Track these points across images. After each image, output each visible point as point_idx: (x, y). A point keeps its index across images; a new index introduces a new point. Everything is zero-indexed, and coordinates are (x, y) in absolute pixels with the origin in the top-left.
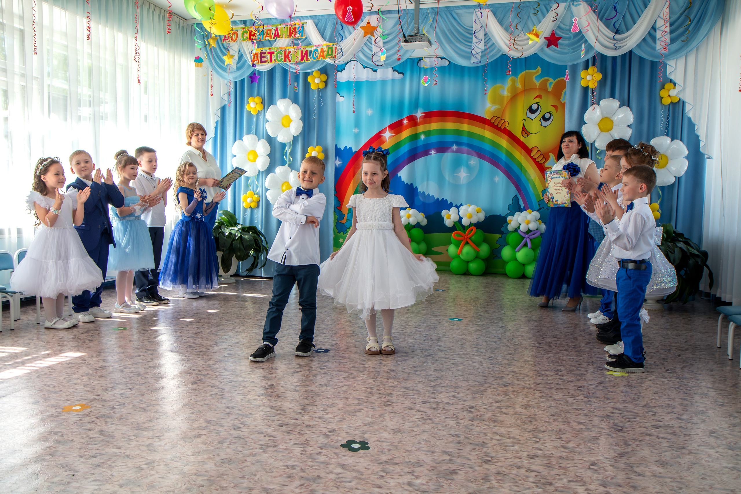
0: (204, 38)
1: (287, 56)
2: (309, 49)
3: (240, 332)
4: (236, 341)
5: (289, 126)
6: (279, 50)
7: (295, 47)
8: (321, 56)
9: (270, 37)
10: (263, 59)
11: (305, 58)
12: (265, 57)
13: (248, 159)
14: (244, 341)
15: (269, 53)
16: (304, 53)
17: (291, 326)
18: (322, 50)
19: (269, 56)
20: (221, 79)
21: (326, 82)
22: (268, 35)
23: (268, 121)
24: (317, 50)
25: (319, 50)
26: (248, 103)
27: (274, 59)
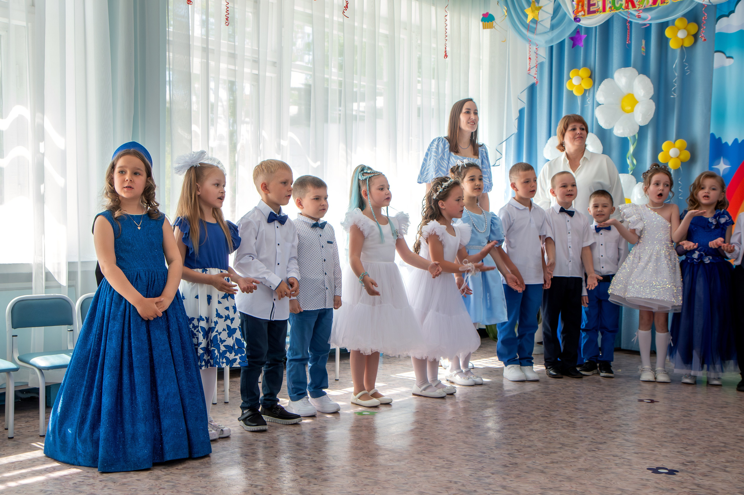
3: (536, 430)
4: (528, 444)
5: (633, 111)
10: (592, 9)
12: (594, 5)
14: (540, 445)
19: (601, 3)
20: (527, 45)
21: (696, 36)
23: (598, 105)
26: (569, 78)
27: (609, 6)
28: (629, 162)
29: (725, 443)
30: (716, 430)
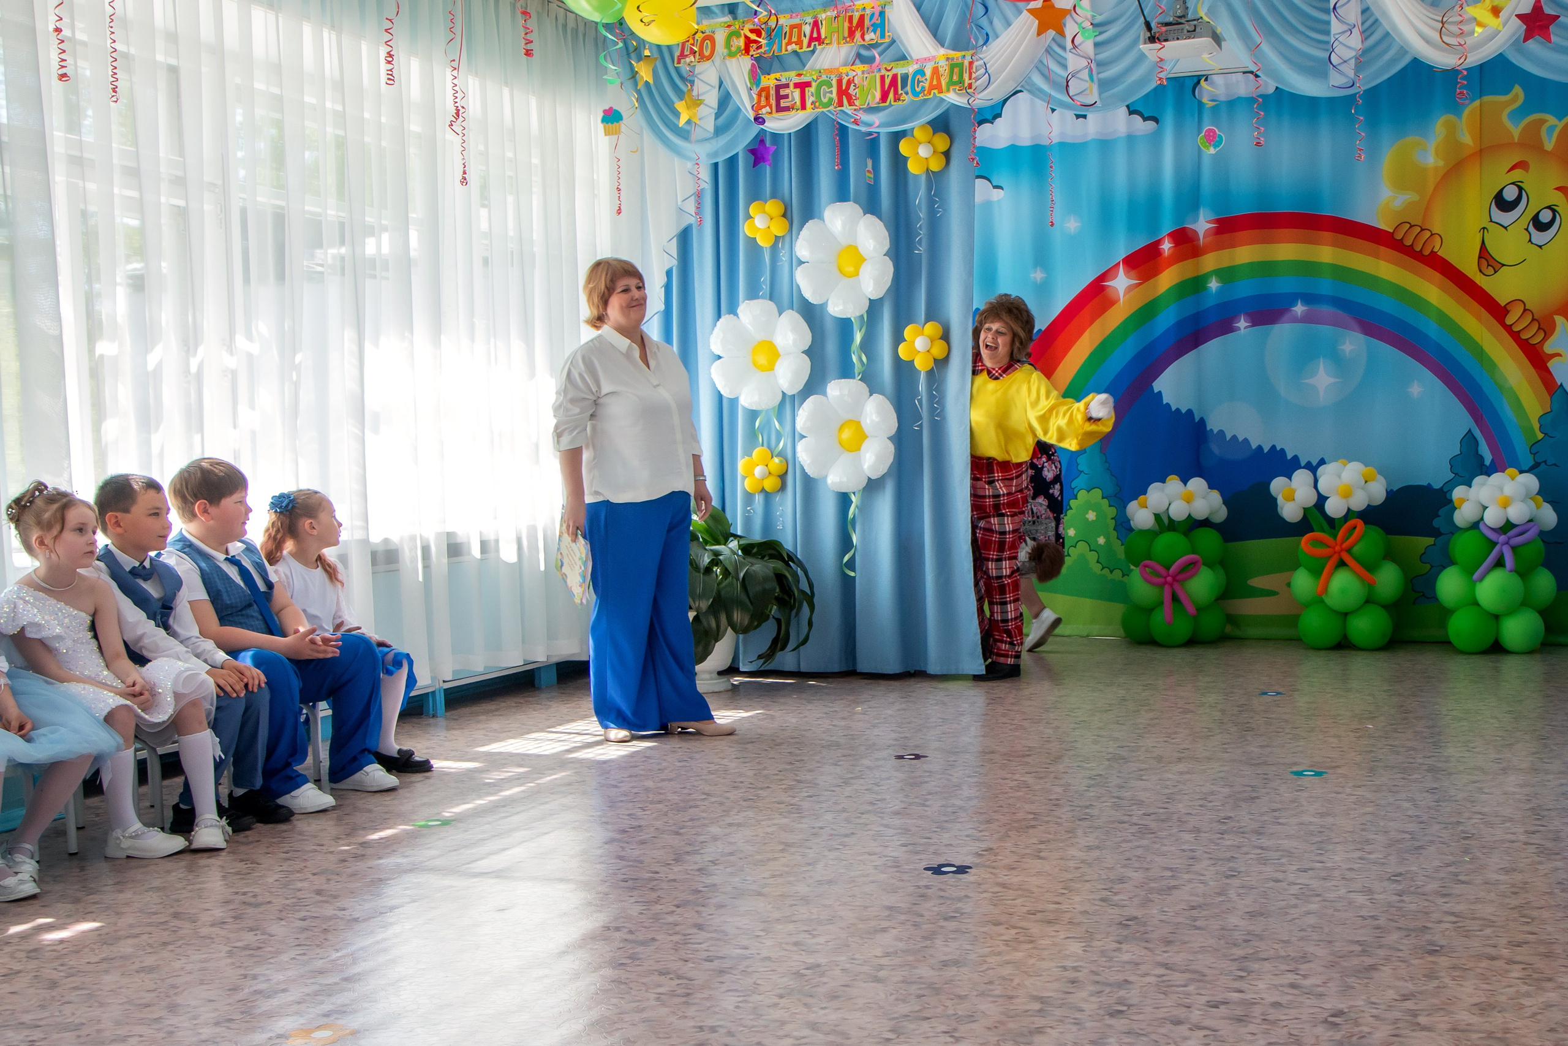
0: (628, 54)
1: (844, 93)
2: (900, 70)
5: (857, 274)
6: (824, 77)
7: (866, 67)
8: (932, 87)
9: (799, 43)
10: (783, 103)
11: (891, 96)
12: (786, 97)
13: (755, 364)
15: (796, 85)
16: (887, 82)
17: (871, 803)
18: (936, 71)
19: (797, 94)
20: (677, 160)
21: (947, 154)
22: (794, 39)
23: (800, 263)
24: (922, 72)
25: (928, 73)
26: (749, 217)
27: (811, 101)
28: (854, 358)
29: (1034, 814)
30: (1019, 794)
